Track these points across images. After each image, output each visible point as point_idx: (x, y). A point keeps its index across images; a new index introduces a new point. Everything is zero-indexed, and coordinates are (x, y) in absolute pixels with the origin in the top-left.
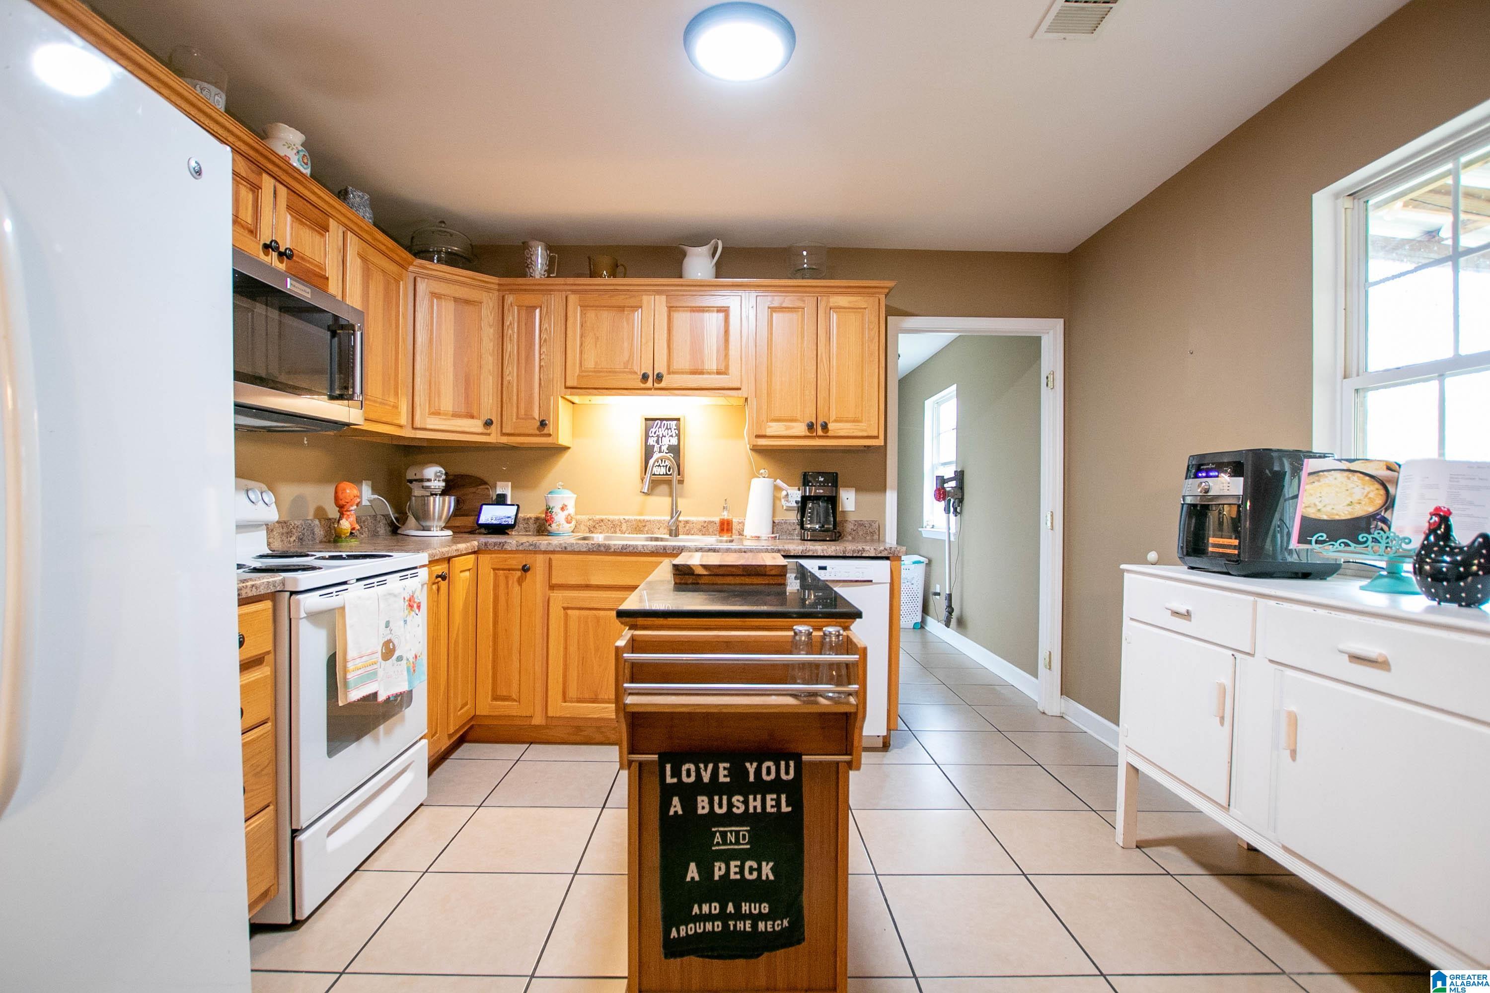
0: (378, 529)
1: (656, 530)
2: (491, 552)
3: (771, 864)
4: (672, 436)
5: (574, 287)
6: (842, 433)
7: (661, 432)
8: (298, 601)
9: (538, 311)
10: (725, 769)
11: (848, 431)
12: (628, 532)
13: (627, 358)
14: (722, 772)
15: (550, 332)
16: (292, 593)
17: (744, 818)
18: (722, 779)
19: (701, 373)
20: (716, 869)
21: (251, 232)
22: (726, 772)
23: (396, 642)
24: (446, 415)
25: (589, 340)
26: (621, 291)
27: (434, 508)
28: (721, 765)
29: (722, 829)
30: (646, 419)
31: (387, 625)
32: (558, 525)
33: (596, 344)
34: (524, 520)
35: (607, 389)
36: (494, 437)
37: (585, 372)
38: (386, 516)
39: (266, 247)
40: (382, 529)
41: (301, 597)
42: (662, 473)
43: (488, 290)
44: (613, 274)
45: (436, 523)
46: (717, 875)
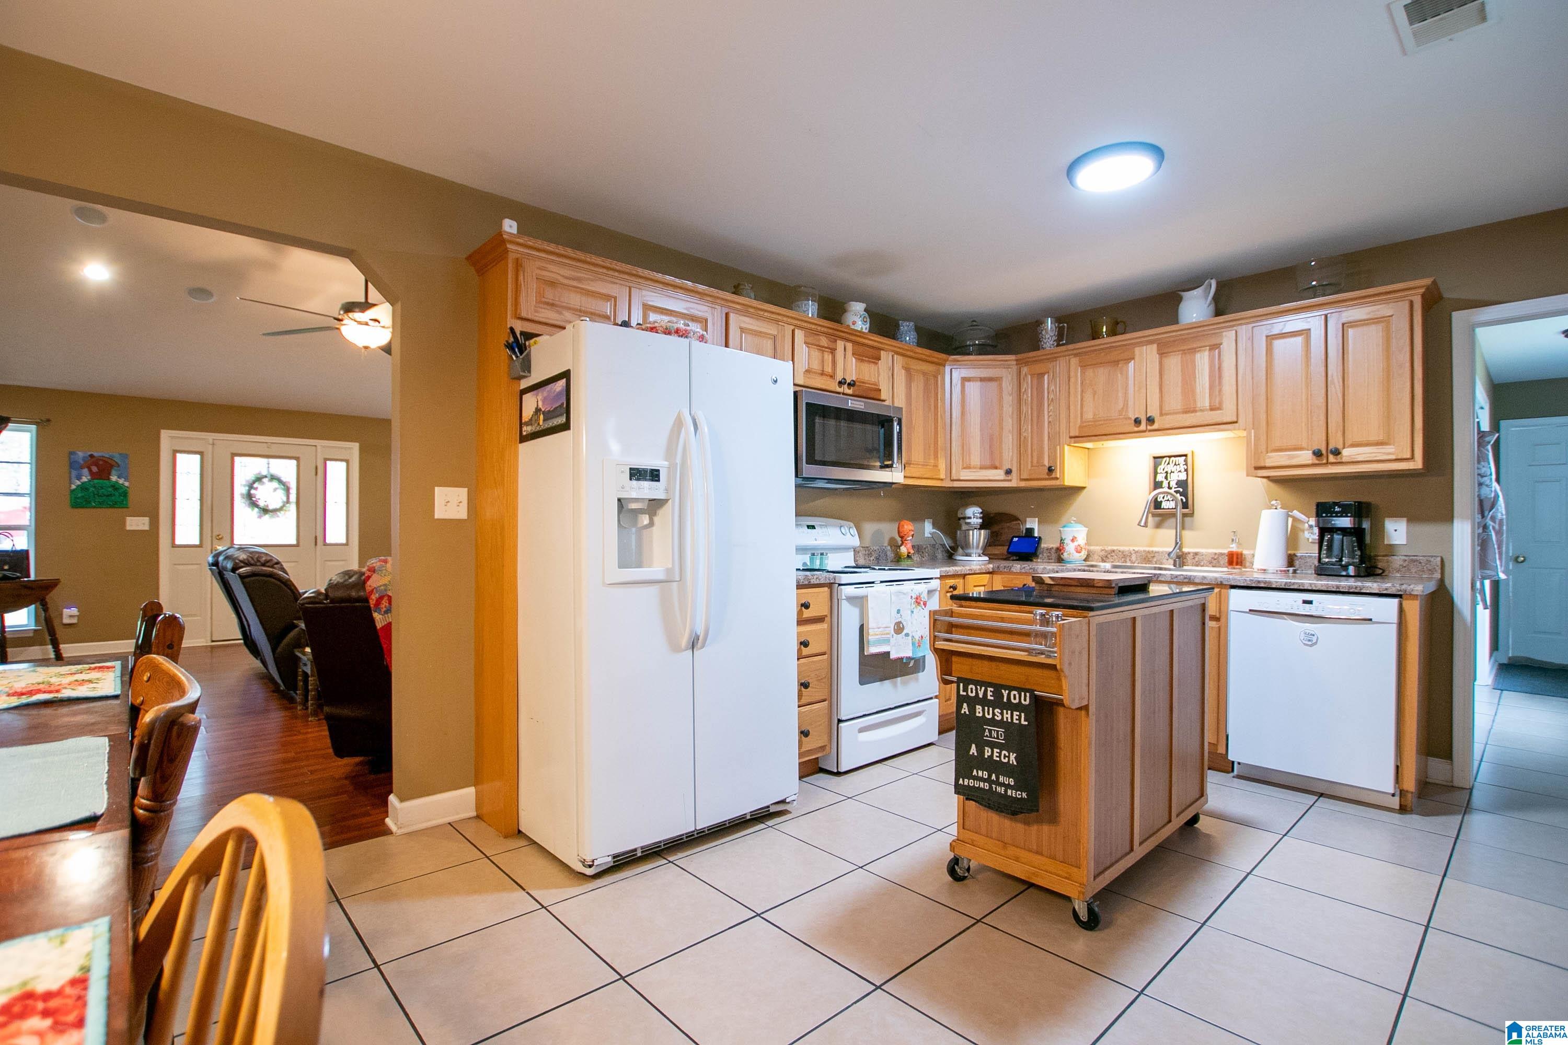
0: (937, 555)
1: (1165, 561)
2: (1001, 573)
3: (1015, 755)
4: (1180, 471)
5: (1075, 352)
6: (1360, 458)
7: (1169, 468)
8: (841, 589)
9: (1046, 377)
10: (991, 691)
11: (1368, 455)
12: (1137, 562)
13: (1122, 406)
14: (989, 693)
15: (1056, 392)
16: (840, 585)
17: (1001, 724)
18: (989, 698)
19: (1194, 411)
20: (986, 751)
21: (831, 376)
22: (991, 694)
23: (904, 623)
24: (975, 468)
25: (1088, 396)
26: (1117, 347)
27: (973, 541)
28: (989, 689)
29: (989, 728)
30: (1155, 458)
31: (898, 611)
32: (1068, 554)
33: (1094, 397)
34: (1047, 550)
35: (1105, 435)
36: (1014, 483)
37: (1085, 422)
38: (943, 545)
39: (840, 383)
40: (940, 555)
41: (843, 587)
42: (1171, 507)
43: (1008, 367)
44: (1113, 332)
45: (975, 551)
46: (987, 755)
